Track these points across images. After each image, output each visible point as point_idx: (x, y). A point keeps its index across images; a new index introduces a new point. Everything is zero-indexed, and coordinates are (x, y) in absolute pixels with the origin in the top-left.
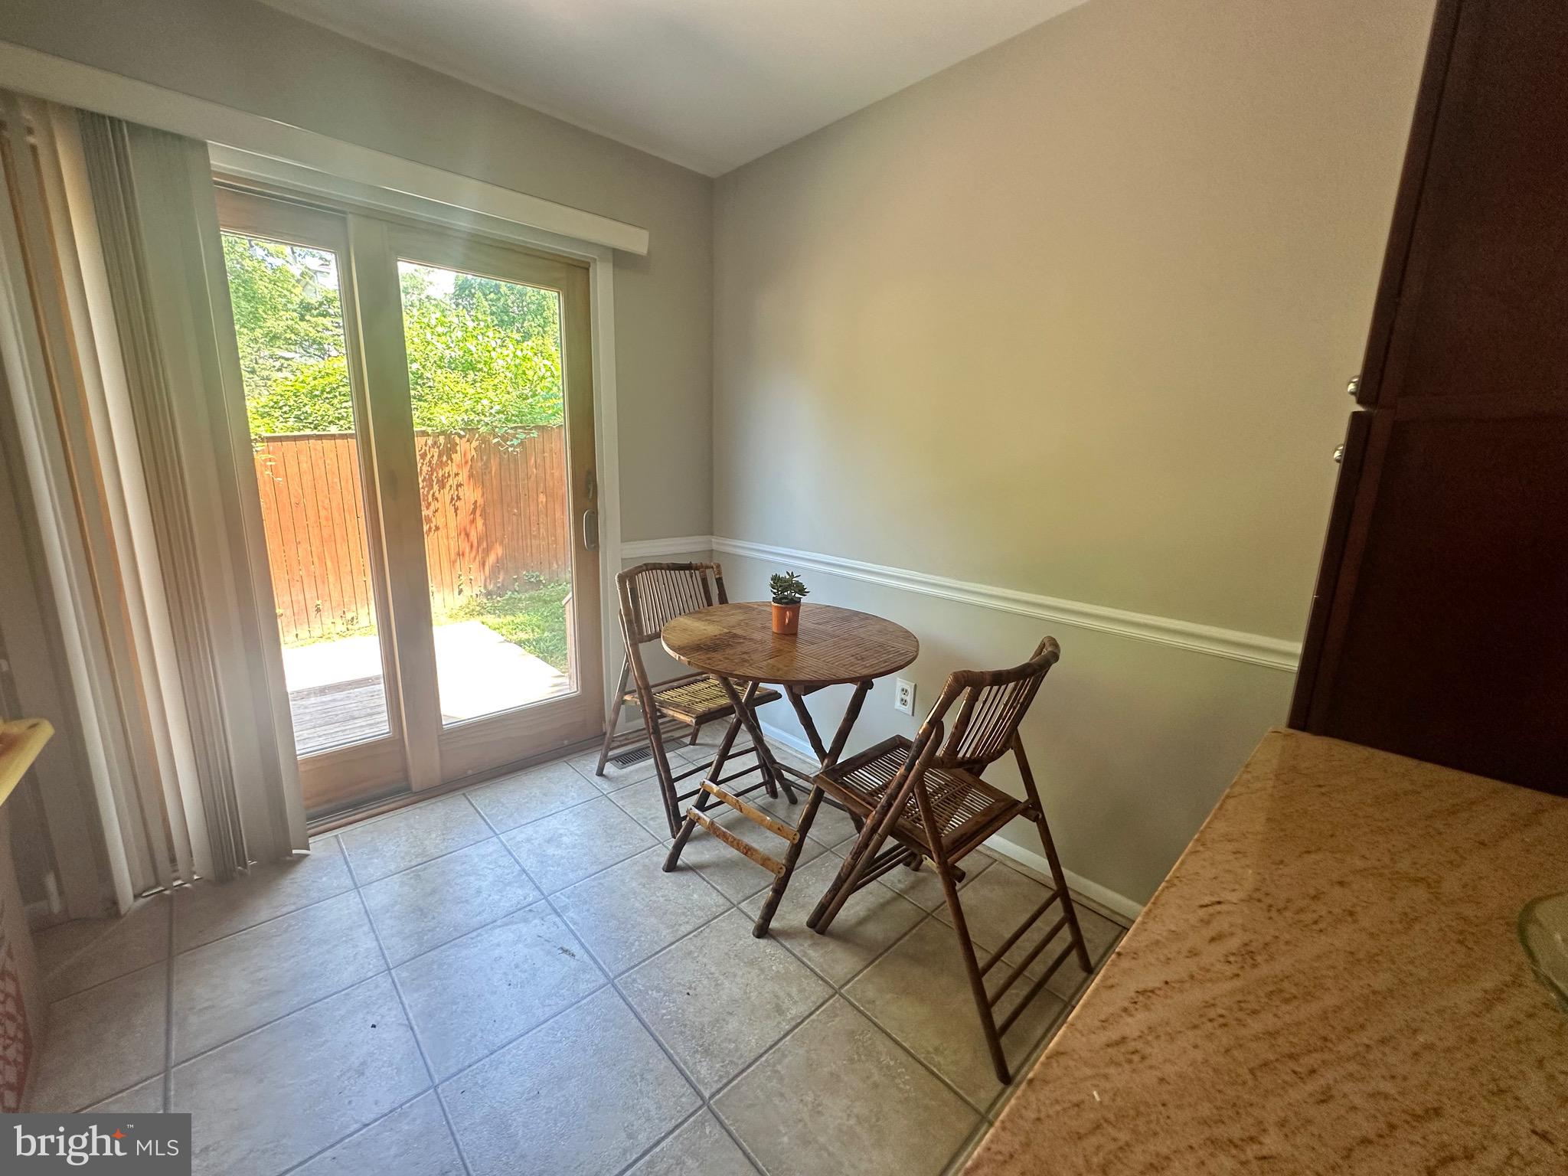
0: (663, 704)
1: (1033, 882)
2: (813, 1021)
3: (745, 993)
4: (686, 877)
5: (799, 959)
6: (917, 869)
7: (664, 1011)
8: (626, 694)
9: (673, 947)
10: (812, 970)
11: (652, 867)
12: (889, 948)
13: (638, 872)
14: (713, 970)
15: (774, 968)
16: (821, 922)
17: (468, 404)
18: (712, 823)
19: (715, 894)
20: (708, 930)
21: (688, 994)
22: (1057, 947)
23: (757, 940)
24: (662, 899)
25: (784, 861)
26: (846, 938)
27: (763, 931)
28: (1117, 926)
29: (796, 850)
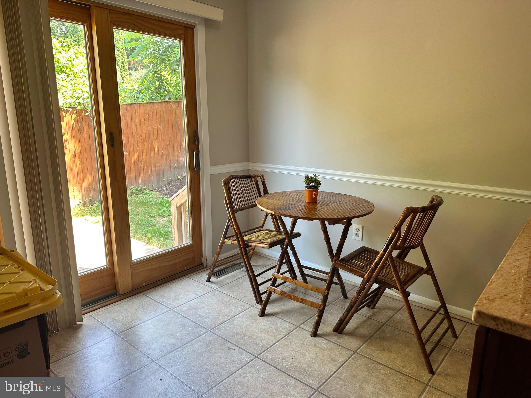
0: (248, 241)
1: (426, 310)
2: (349, 362)
3: (317, 356)
4: (271, 318)
5: (335, 343)
6: (373, 308)
7: (285, 365)
8: (226, 238)
9: (278, 343)
10: (342, 346)
11: (253, 316)
12: (371, 336)
13: (248, 318)
14: (299, 349)
15: (325, 347)
16: (340, 329)
17: (70, 93)
18: (282, 291)
19: (287, 323)
20: (290, 336)
21: (292, 358)
22: (441, 331)
23: (314, 338)
24: (264, 327)
25: (321, 303)
26: (352, 334)
27: (315, 334)
28: (464, 322)
29: (325, 298)
